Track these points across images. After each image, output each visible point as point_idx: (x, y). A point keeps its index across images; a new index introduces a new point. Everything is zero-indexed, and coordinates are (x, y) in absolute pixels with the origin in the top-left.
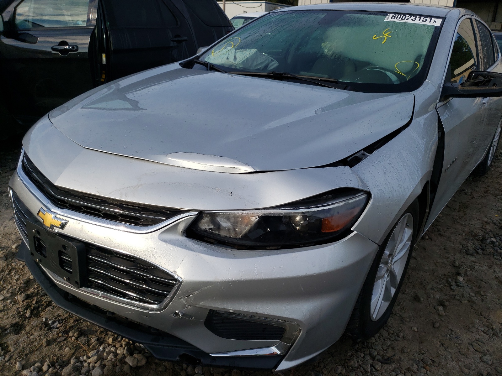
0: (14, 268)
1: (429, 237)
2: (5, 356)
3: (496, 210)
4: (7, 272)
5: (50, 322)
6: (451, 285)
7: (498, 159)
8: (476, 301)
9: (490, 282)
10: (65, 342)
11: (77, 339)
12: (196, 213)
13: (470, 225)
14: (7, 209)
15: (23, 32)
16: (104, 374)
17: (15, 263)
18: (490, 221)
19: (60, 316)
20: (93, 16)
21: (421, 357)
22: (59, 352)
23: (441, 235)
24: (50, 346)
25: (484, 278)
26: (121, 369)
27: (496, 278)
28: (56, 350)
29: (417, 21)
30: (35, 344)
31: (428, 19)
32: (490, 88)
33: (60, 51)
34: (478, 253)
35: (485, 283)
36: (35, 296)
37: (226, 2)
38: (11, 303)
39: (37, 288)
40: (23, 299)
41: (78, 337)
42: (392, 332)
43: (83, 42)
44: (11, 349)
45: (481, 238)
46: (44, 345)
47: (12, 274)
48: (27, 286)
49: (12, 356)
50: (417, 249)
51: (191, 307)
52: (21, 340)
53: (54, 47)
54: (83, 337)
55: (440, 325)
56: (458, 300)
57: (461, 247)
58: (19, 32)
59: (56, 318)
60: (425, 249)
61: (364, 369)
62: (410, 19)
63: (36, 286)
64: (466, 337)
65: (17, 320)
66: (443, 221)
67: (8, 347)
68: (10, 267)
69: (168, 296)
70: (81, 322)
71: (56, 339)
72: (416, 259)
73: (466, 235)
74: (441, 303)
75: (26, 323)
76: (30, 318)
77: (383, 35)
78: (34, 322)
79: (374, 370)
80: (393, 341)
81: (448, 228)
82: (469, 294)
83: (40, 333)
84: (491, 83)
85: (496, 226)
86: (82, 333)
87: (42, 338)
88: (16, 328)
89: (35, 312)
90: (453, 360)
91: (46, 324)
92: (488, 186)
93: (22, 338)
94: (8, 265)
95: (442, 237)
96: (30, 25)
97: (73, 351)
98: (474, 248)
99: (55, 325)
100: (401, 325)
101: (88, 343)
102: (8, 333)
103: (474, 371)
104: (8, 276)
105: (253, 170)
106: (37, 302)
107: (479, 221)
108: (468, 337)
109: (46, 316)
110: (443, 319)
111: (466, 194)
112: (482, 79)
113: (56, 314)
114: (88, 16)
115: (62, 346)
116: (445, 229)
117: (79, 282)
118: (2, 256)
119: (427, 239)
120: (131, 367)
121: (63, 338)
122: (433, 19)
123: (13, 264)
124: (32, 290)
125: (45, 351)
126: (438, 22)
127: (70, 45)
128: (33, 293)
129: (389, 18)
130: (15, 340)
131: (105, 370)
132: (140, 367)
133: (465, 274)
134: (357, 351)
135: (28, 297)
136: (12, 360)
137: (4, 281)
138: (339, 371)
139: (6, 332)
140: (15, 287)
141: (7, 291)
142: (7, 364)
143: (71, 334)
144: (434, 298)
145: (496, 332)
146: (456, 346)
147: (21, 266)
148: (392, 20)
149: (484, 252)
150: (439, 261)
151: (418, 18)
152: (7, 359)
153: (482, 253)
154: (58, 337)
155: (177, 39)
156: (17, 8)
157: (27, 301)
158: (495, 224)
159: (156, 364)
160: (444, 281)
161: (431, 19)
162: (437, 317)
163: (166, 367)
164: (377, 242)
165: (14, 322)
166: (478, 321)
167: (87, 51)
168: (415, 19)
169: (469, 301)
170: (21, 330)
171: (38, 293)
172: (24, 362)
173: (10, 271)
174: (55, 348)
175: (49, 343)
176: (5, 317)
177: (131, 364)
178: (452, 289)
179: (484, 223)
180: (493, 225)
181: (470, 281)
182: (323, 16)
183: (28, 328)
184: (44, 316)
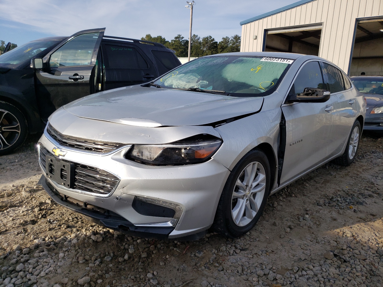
0: (34, 197)
1: (295, 195)
2: (25, 234)
3: (348, 184)
4: (30, 199)
5: (52, 221)
6: (299, 219)
7: (364, 158)
8: (313, 227)
9: (326, 219)
10: (59, 230)
11: (66, 229)
12: (131, 145)
13: (326, 191)
14: (32, 170)
15: (53, 69)
16: (78, 242)
17: (35, 195)
18: (341, 189)
19: (57, 219)
20: (94, 60)
21: (266, 249)
22: (55, 234)
23: (304, 195)
24: (51, 231)
25: (323, 217)
26: (88, 241)
27: (331, 217)
28: (54, 233)
29: (279, 61)
30: (43, 229)
31: (286, 60)
32: (315, 97)
33: (74, 79)
34: (325, 205)
35: (323, 219)
36: (45, 210)
37: (190, 58)
38: (31, 212)
39: (46, 207)
40: (38, 210)
41: (66, 228)
42: (252, 237)
43: (87, 74)
44: (29, 231)
45: (331, 198)
46: (48, 230)
47: (33, 200)
48: (40, 205)
49: (29, 234)
50: (284, 201)
51: (125, 194)
52: (35, 227)
53: (71, 77)
54: (69, 228)
55: (285, 236)
56: (302, 226)
57: (315, 202)
58: (51, 69)
59: (55, 220)
60: (290, 201)
61: (229, 252)
62: (276, 60)
63: (45, 206)
64: (298, 242)
65: (34, 219)
66: (308, 188)
67: (27, 230)
68: (32, 196)
69: (114, 188)
70: (68, 222)
71: (54, 228)
72: (282, 206)
73: (321, 196)
74: (290, 227)
75: (39, 220)
76: (41, 218)
77: (257, 68)
78: (43, 220)
79: (235, 252)
80: (252, 242)
81: (310, 192)
82: (310, 224)
83: (46, 225)
84: (315, 94)
85: (344, 193)
86: (68, 227)
87: (46, 227)
88: (33, 222)
89: (44, 216)
90: (285, 252)
91: (50, 222)
92: (349, 172)
93: (36, 227)
94: (31, 196)
95: (305, 196)
96: (58, 65)
97: (62, 234)
98: (324, 202)
99: (54, 222)
100: (260, 235)
101: (72, 231)
102: (28, 224)
103: (297, 258)
104: (30, 201)
105: (161, 125)
106: (45, 212)
107: (334, 190)
108: (300, 242)
109: (50, 218)
110: (287, 234)
111: (331, 175)
112: (310, 91)
113: (55, 218)
114: (91, 60)
115: (57, 232)
116: (308, 192)
117: (69, 184)
118: (28, 190)
119: (294, 197)
120: (93, 241)
121: (58, 228)
122: (289, 60)
123: (34, 195)
124: (43, 207)
125: (48, 233)
126: (291, 62)
127: (79, 76)
128: (43, 209)
129: (263, 60)
130: (32, 227)
131: (79, 241)
132: (98, 242)
133: (312, 214)
134: (227, 244)
135: (40, 210)
136: (29, 236)
137: (28, 203)
138: (213, 252)
139: (27, 223)
140: (34, 205)
141: (29, 207)
142: (26, 237)
143: (62, 226)
144: (286, 224)
145: (318, 241)
146: (290, 246)
147: (38, 197)
148: (265, 61)
149: (330, 205)
150: (297, 207)
151: (280, 59)
152: (26, 235)
153: (328, 205)
154: (56, 227)
155: (147, 76)
156: (52, 55)
157: (40, 212)
158: (344, 191)
159: (108, 242)
160: (296, 217)
161: (287, 60)
162: (284, 233)
163: (113, 244)
164: (228, 168)
165: (32, 219)
166: (309, 236)
167: (89, 79)
168: (278, 60)
169: (308, 227)
170: (35, 223)
171: (46, 209)
172: (36, 237)
173: (32, 198)
174: (53, 232)
175: (50, 229)
176: (27, 217)
177: (93, 239)
178: (299, 221)
179: (337, 191)
180: (342, 192)
181: (314, 218)
182: (227, 59)
183: (39, 223)
184: (48, 218)
